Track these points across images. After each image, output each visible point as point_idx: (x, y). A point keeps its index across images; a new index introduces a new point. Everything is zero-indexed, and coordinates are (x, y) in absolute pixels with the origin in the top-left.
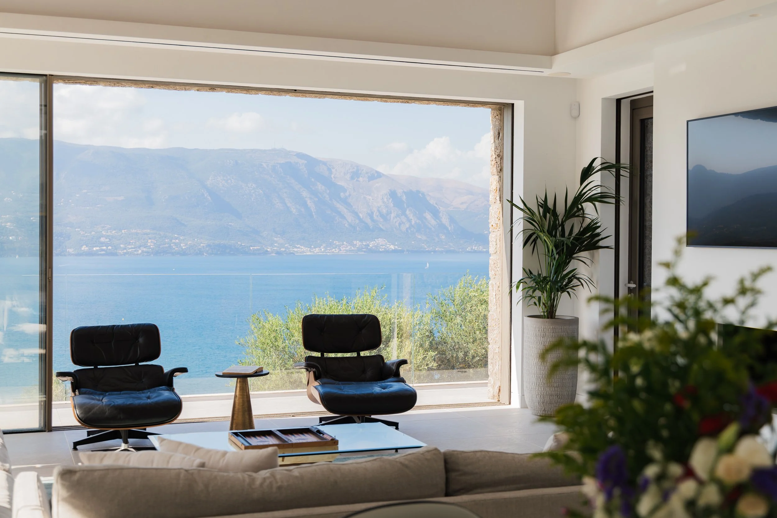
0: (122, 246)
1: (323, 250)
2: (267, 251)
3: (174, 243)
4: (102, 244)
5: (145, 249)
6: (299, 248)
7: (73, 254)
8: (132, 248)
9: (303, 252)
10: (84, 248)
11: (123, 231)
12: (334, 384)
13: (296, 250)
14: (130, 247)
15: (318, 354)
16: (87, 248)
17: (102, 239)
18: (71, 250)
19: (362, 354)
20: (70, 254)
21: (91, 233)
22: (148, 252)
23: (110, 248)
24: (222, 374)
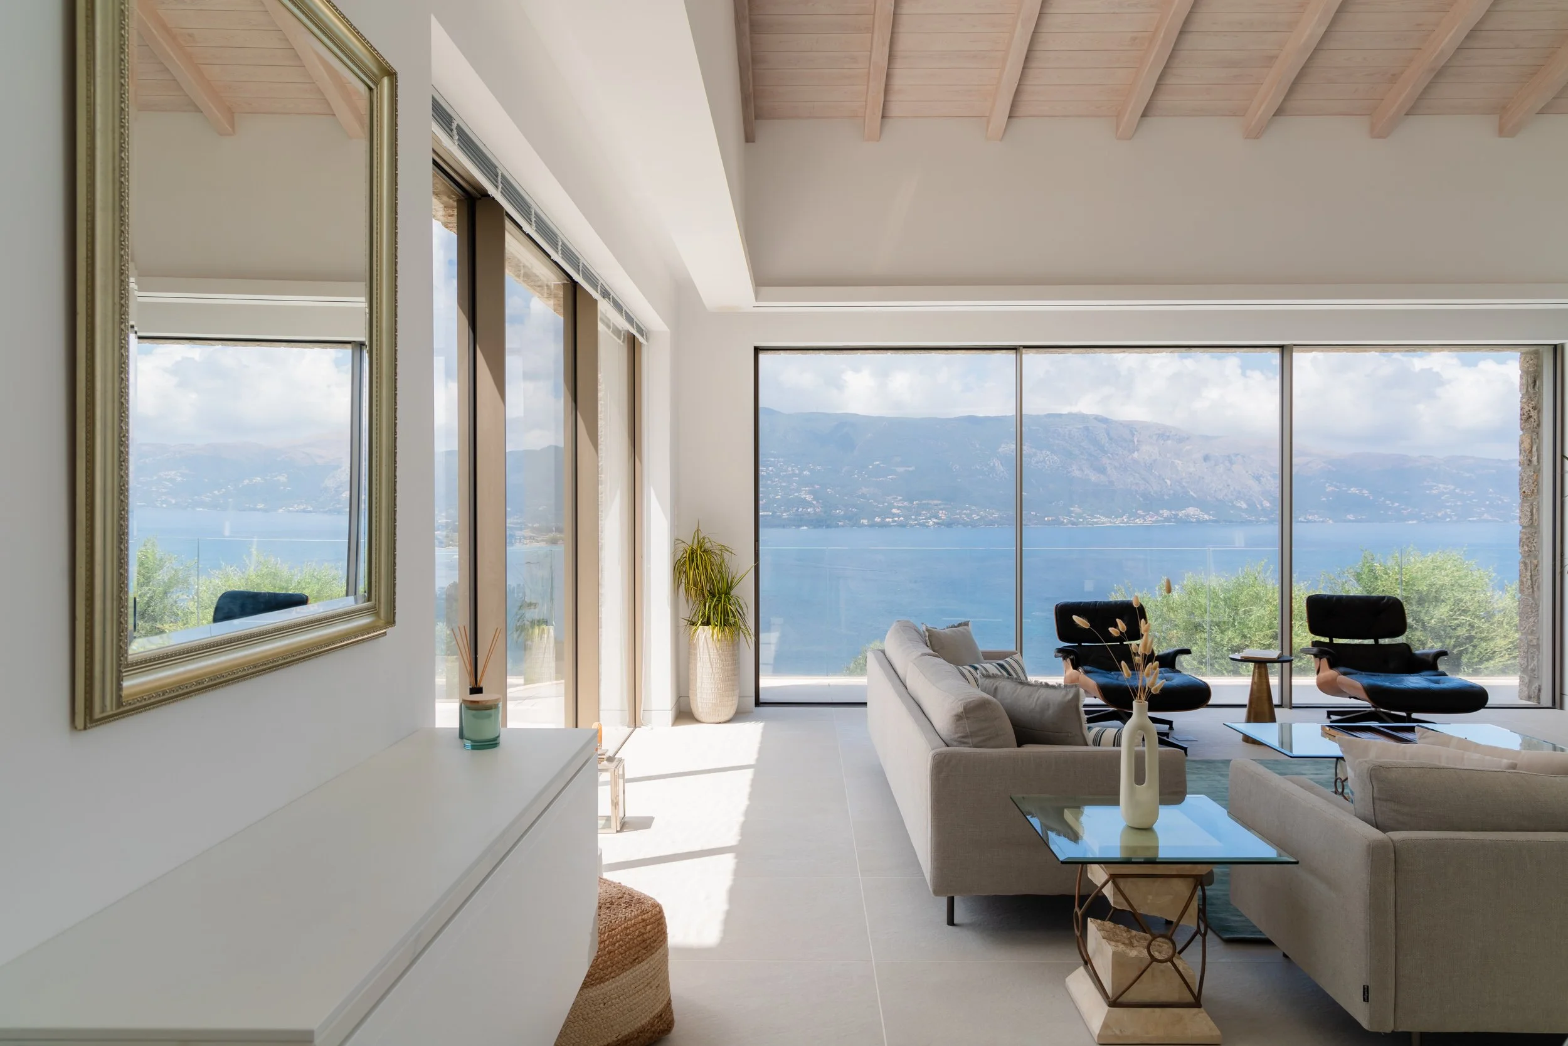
0: (913, 517)
1: (1125, 520)
2: (1063, 522)
3: (965, 514)
4: (894, 515)
5: (935, 520)
6: (1099, 518)
7: (866, 526)
8: (923, 519)
9: (1103, 523)
10: (877, 519)
11: (915, 503)
12: (1356, 674)
13: (1095, 520)
14: (921, 518)
15: (1327, 640)
16: (880, 519)
17: (894, 511)
18: (865, 521)
19: (1382, 641)
20: (863, 525)
21: (883, 503)
22: (938, 524)
23: (902, 518)
24: (1240, 658)
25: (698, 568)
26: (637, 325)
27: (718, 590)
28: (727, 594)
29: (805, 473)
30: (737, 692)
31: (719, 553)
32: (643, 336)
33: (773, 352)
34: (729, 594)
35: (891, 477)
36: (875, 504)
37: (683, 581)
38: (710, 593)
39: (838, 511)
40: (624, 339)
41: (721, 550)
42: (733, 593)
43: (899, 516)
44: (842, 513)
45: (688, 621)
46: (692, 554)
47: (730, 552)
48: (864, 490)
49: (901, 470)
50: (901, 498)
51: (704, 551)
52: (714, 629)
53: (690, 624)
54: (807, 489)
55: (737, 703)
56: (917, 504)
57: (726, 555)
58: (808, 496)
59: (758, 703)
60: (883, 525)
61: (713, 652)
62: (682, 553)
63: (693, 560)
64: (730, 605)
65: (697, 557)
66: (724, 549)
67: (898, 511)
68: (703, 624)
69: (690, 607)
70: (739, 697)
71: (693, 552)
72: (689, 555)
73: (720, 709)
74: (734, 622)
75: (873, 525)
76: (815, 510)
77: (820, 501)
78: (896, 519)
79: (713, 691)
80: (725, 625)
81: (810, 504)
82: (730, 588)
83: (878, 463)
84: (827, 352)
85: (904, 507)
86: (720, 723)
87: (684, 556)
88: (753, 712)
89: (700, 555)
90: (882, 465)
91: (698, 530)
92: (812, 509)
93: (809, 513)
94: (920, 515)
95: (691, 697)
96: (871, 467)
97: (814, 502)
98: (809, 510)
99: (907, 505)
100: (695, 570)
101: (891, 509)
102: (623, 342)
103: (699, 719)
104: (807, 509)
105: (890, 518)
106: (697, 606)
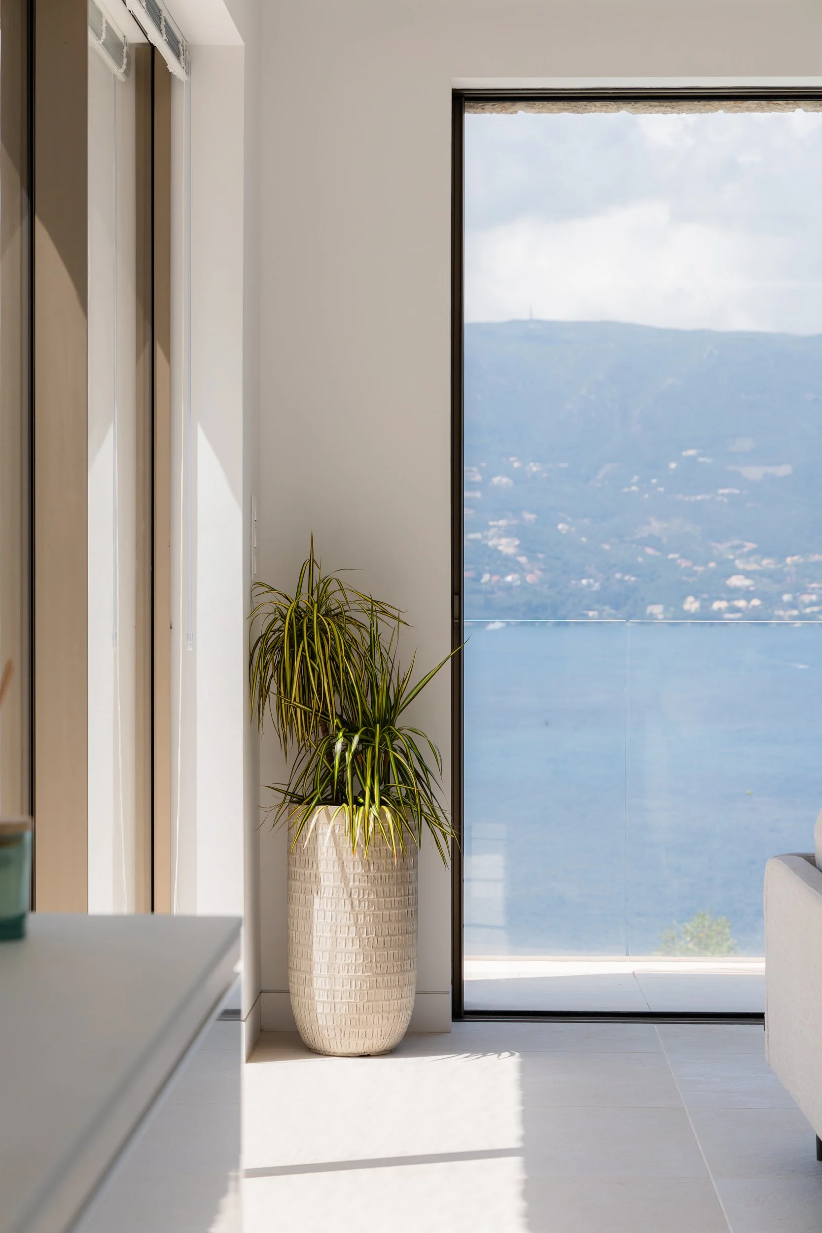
25: (313, 657)
26: (167, 26)
27: (364, 712)
28: (387, 722)
29: (496, 480)
30: (411, 976)
31: (365, 619)
32: (178, 55)
33: (498, 105)
34: (392, 722)
35: (726, 491)
36: (684, 564)
37: (273, 688)
38: (344, 723)
39: (584, 582)
40: (128, 64)
41: (372, 613)
42: (401, 721)
43: (748, 595)
44: (597, 586)
45: (286, 793)
46: (299, 618)
47: (394, 617)
48: (656, 526)
49: (754, 473)
50: (754, 546)
51: (326, 615)
52: (353, 813)
53: (291, 801)
54: (502, 523)
55: (412, 1004)
56: (796, 565)
57: (385, 627)
58: (504, 541)
59: (459, 1013)
60: (706, 618)
61: (355, 870)
62: (272, 617)
63: (300, 637)
64: (395, 750)
65: (310, 628)
66: (377, 609)
67: (747, 582)
68: (325, 802)
69: (291, 760)
70: (418, 993)
71: (299, 614)
72: (291, 625)
73: (370, 1017)
74: (407, 796)
75: (679, 618)
76: (523, 579)
77: (540, 556)
78: (741, 604)
79: (352, 973)
80: (382, 803)
81: (516, 568)
82: (393, 709)
83: (691, 452)
84: (640, 105)
85: (762, 574)
86: (368, 1056)
87: (276, 627)
88: (450, 1032)
89: (320, 623)
90: (701, 459)
91: (312, 561)
92: (516, 576)
93: (509, 588)
94: (805, 591)
95: (294, 988)
96: (673, 465)
97: (523, 560)
98: (509, 578)
99: (772, 566)
100: (303, 658)
101: (728, 576)
102: (126, 73)
103: (319, 1044)
104: (503, 575)
105: (721, 599)
106: (308, 756)
